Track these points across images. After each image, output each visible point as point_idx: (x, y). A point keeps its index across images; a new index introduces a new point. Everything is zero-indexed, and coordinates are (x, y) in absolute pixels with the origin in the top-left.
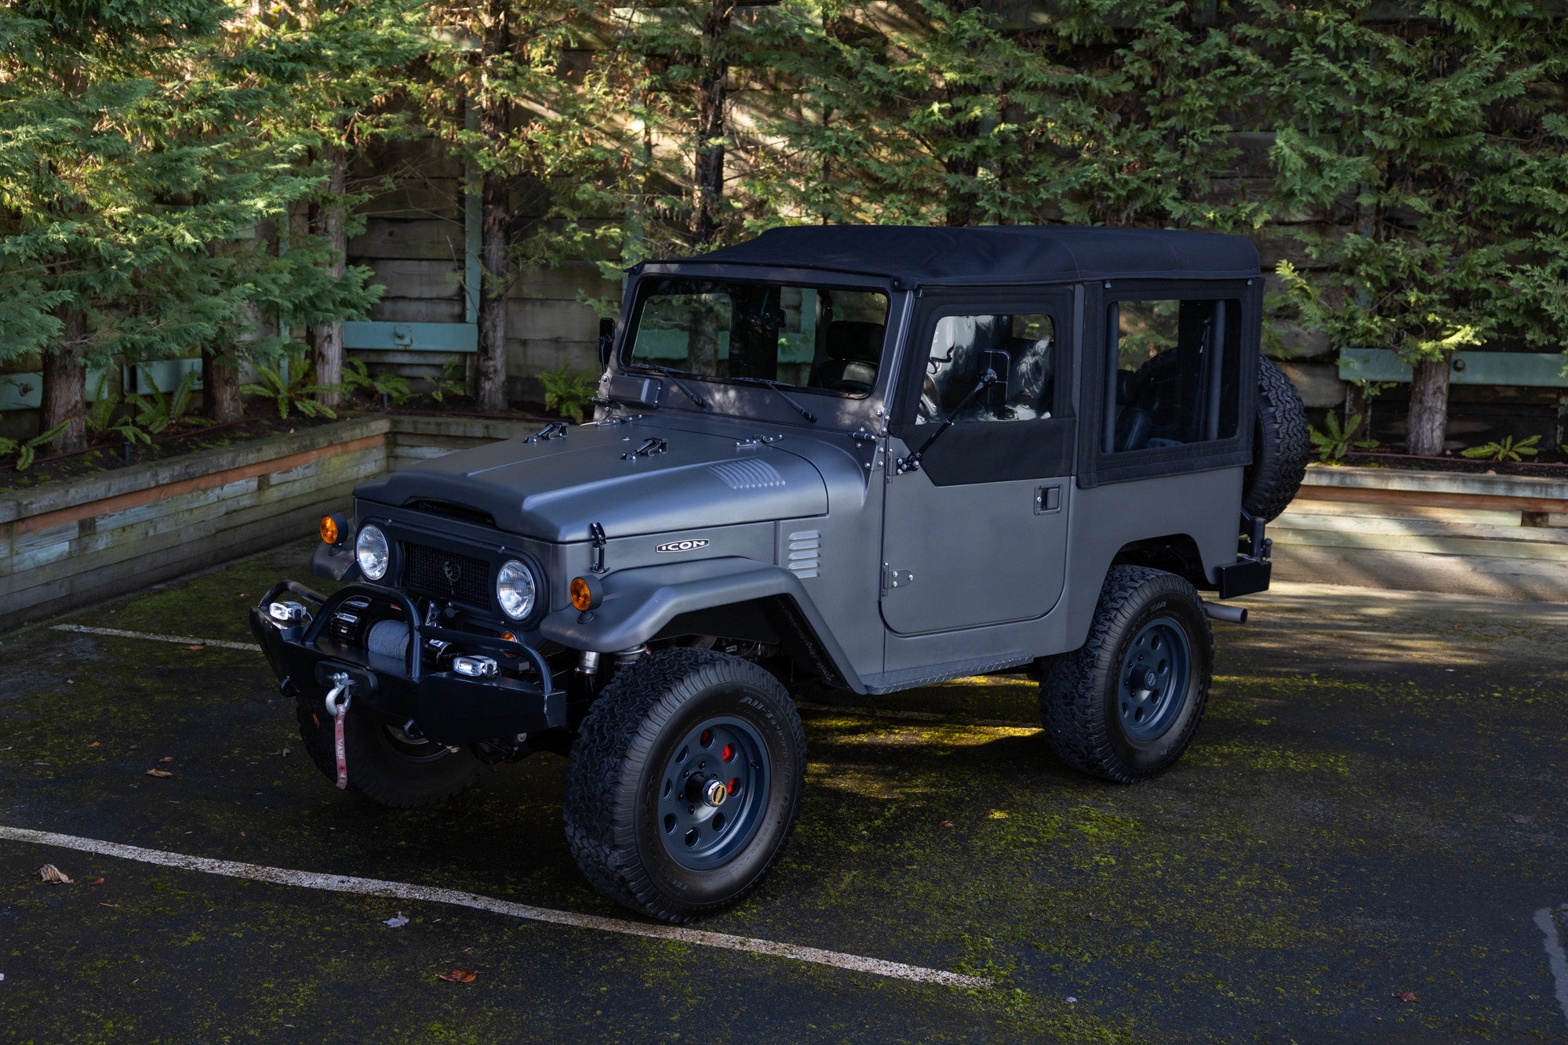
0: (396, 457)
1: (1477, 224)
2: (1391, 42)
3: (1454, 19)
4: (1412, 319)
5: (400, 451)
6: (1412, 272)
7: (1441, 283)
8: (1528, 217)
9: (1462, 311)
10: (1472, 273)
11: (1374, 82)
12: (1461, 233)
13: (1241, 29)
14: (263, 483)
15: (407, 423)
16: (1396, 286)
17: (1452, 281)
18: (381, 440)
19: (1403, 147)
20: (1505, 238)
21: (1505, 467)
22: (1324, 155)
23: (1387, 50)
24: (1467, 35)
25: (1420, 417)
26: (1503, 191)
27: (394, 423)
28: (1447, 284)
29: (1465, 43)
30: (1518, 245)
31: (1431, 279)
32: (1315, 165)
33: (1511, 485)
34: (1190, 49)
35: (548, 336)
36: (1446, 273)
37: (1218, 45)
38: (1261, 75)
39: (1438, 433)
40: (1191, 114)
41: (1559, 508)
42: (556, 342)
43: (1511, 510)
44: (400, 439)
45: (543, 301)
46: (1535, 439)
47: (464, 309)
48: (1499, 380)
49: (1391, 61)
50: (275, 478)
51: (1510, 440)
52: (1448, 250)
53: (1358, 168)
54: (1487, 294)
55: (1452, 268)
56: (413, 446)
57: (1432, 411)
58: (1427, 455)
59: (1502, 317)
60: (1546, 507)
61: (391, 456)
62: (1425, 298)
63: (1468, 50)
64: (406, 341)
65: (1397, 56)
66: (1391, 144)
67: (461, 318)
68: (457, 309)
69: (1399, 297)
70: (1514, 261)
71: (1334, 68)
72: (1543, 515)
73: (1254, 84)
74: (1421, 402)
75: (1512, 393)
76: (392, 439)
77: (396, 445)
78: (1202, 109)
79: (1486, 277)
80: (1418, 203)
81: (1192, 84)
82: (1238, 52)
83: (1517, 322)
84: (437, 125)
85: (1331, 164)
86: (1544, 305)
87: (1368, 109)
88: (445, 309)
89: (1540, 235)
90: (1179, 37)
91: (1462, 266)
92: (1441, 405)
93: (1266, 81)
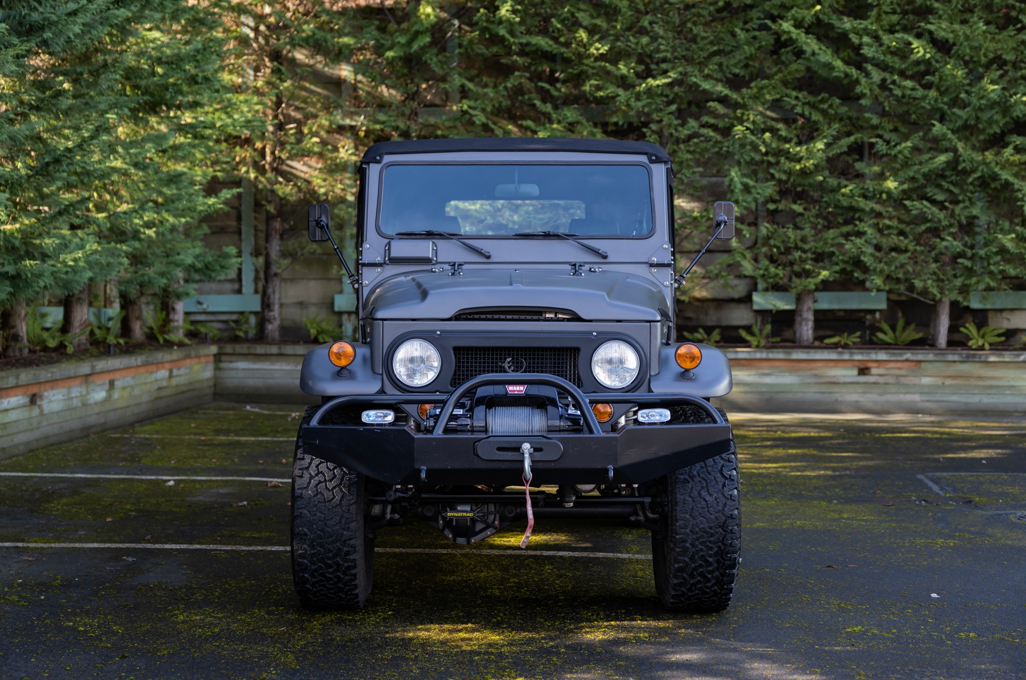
0: (220, 369)
1: (825, 218)
2: (780, 126)
3: (810, 114)
4: (796, 268)
5: (223, 365)
6: (796, 244)
7: (810, 249)
8: (851, 214)
9: (821, 264)
10: (826, 243)
11: (774, 145)
12: (819, 223)
13: (705, 119)
14: (171, 376)
15: (229, 348)
16: (788, 251)
17: (816, 248)
18: (212, 359)
19: (789, 179)
20: (839, 225)
21: (846, 346)
22: (751, 183)
23: (778, 130)
24: (815, 122)
25: (801, 324)
26: (839, 201)
27: (220, 348)
28: (814, 249)
29: (816, 127)
30: (848, 228)
31: (806, 247)
32: (747, 189)
33: (852, 354)
34: (680, 129)
35: (295, 300)
36: (813, 244)
37: (693, 127)
38: (717, 142)
39: (810, 332)
40: (681, 163)
41: (875, 365)
42: (301, 304)
43: (853, 367)
44: (224, 358)
45: (292, 280)
46: (858, 334)
47: (241, 286)
48: (835, 306)
49: (781, 136)
50: (175, 372)
51: (846, 335)
52: (813, 232)
53: (769, 189)
54: (833, 254)
55: (815, 241)
56: (231, 362)
57: (807, 320)
58: (806, 344)
59: (842, 266)
60: (870, 365)
61: (217, 369)
62: (804, 256)
63: (817, 130)
64: (205, 306)
65: (783, 133)
66: (784, 177)
67: (239, 291)
68: (236, 286)
69: (790, 257)
70: (847, 236)
71: (753, 138)
72: (868, 369)
73: (713, 146)
74: (801, 315)
75: (842, 314)
76: (218, 358)
77: (220, 361)
78: (687, 160)
79: (832, 245)
80: (798, 208)
81: (682, 146)
82: (704, 131)
83: (849, 268)
84: (247, 172)
85: (754, 187)
86: (862, 258)
87: (772, 159)
88: (228, 286)
89: (857, 223)
90: (676, 122)
91: (820, 240)
92: (811, 316)
93: (719, 145)
